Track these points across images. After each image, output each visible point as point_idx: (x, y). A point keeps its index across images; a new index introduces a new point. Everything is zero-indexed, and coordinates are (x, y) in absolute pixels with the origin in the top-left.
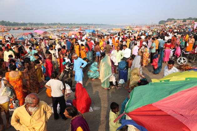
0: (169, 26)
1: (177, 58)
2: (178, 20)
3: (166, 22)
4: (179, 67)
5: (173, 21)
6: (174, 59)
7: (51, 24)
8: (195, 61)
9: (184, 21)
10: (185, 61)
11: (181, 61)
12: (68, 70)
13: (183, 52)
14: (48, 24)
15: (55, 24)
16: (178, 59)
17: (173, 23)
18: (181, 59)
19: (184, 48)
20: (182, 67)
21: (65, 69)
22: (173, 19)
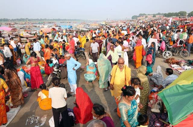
0: (142, 21)
1: (162, 52)
2: (149, 15)
3: (138, 17)
4: (166, 61)
5: (145, 16)
6: (160, 53)
7: (18, 20)
8: (178, 54)
9: (154, 16)
10: (170, 55)
11: (166, 55)
12: (56, 73)
13: (168, 46)
14: (13, 20)
15: (22, 20)
16: (164, 53)
17: (145, 18)
18: (166, 53)
19: (168, 42)
20: (169, 61)
21: (54, 72)
22: (144, 14)
